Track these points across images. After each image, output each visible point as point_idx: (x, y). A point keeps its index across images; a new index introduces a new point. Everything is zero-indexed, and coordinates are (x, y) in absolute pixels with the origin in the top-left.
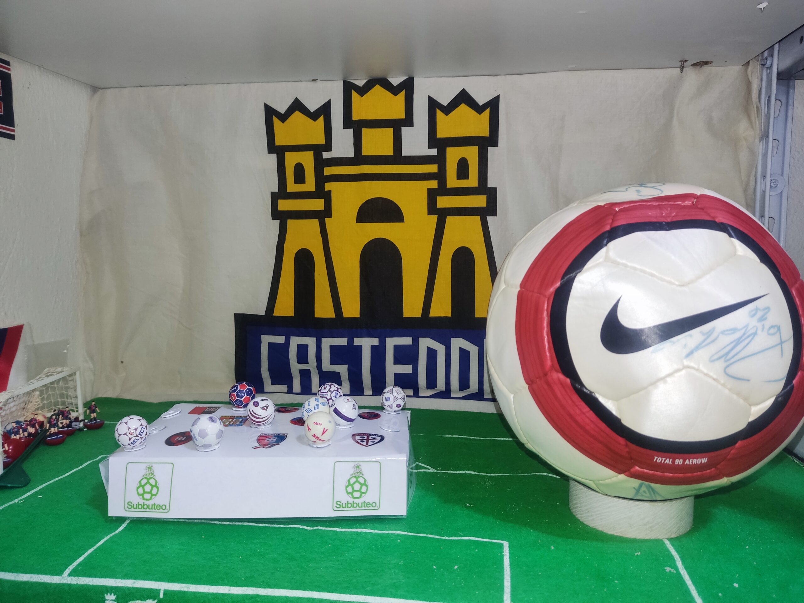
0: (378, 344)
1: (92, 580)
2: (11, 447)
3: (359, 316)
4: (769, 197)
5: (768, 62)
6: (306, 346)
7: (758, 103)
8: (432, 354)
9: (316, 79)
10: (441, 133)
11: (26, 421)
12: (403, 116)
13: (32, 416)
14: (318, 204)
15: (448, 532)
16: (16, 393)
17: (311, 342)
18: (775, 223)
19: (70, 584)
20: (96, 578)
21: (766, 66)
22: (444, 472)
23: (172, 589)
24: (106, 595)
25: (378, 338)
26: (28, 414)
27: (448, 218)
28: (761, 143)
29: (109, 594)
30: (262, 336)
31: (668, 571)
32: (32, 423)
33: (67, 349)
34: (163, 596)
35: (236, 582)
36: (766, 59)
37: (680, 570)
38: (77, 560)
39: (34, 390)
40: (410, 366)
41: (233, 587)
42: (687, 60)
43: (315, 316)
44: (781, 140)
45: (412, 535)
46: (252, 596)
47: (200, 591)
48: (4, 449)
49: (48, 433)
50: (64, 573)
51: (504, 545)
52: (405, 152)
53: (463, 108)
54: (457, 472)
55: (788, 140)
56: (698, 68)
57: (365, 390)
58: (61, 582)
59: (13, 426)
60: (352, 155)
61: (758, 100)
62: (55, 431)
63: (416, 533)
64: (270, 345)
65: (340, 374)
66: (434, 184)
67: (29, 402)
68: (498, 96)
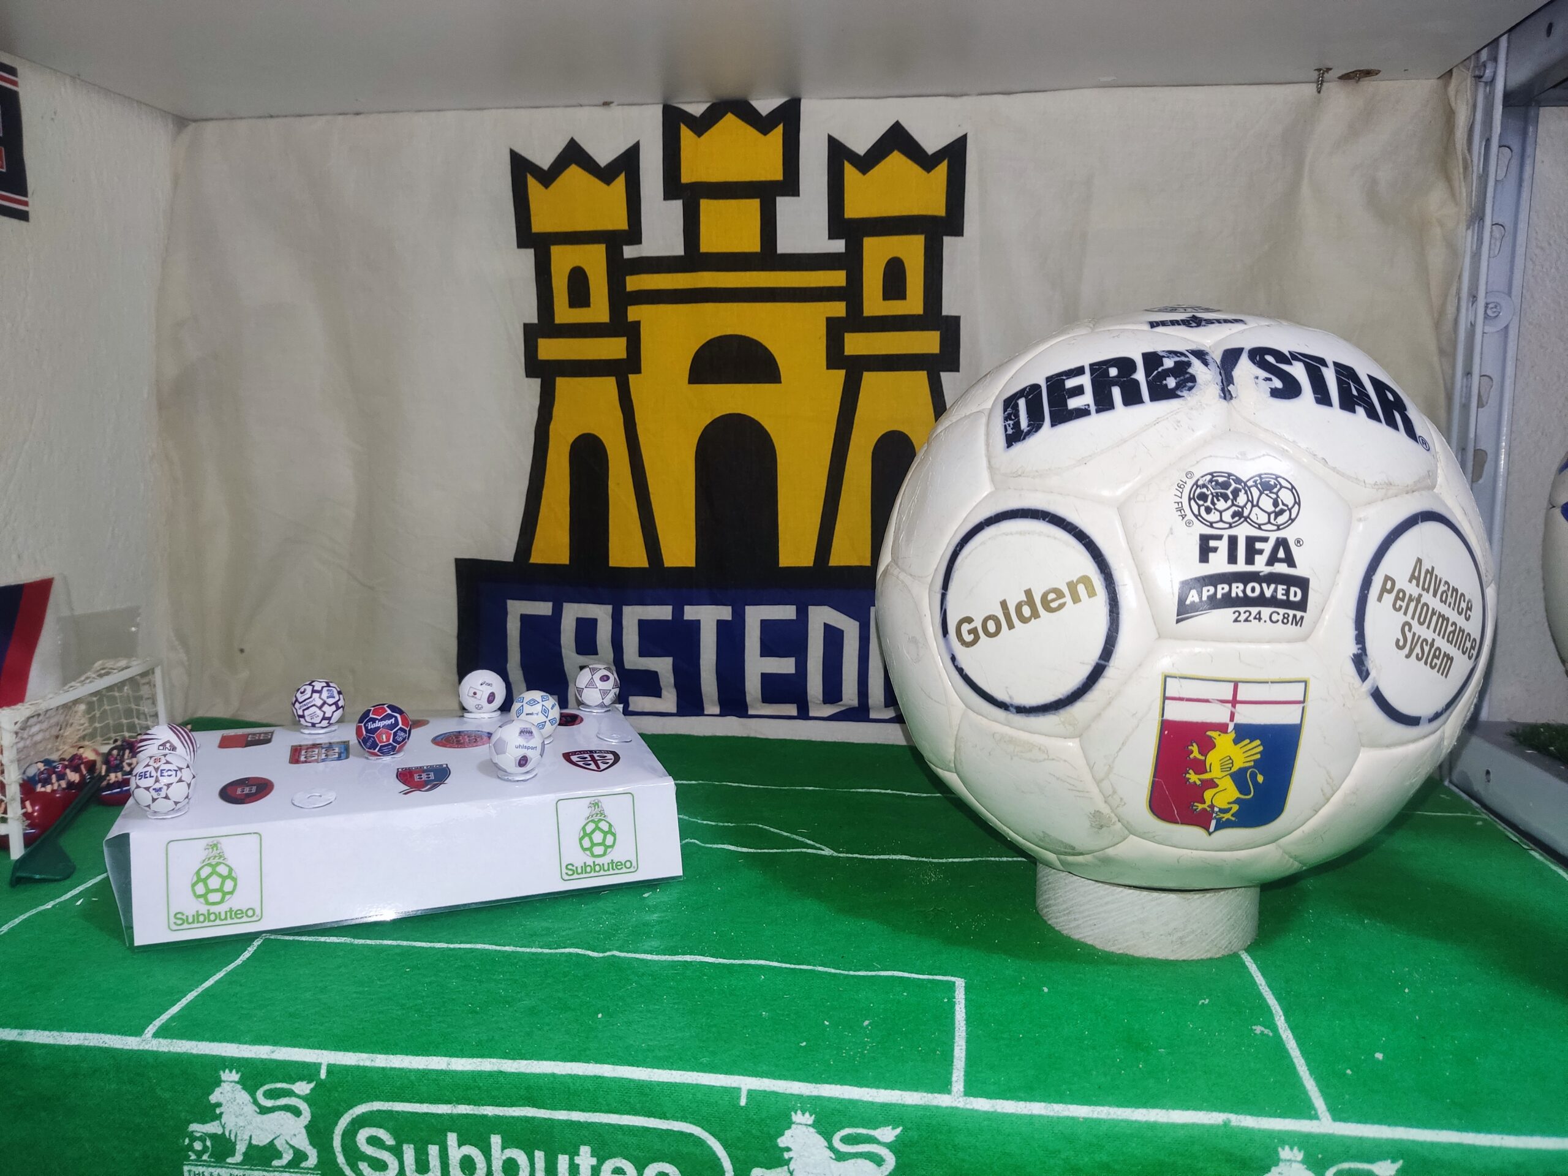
0: (730, 619)
1: (197, 1045)
2: (37, 808)
3: (692, 563)
4: (1483, 336)
5: (1487, 71)
6: (594, 622)
7: (1466, 152)
8: (833, 638)
9: (612, 100)
10: (853, 210)
11: (64, 760)
12: (779, 176)
13: (74, 751)
14: (614, 348)
15: (853, 962)
16: (44, 706)
17: (602, 613)
18: (1492, 387)
19: (157, 1052)
20: (204, 1043)
21: (1484, 79)
22: (851, 855)
23: (344, 1063)
24: (221, 1073)
25: (730, 608)
26: (66, 747)
27: (865, 374)
28: (1470, 232)
29: (227, 1071)
30: (510, 603)
31: (1258, 1032)
32: (75, 763)
33: (137, 625)
34: (327, 1076)
35: (462, 1050)
36: (1484, 65)
37: (1281, 1031)
38: (167, 1010)
39: (76, 702)
40: (791, 661)
41: (456, 1059)
42: (1331, 67)
43: (612, 564)
44: (1509, 226)
45: (786, 968)
46: (491, 1074)
47: (393, 1066)
48: (24, 810)
49: (105, 783)
50: (146, 1031)
51: (957, 983)
52: (785, 245)
53: (896, 160)
54: (876, 857)
55: (1523, 226)
56: (1352, 81)
57: (705, 706)
58: (141, 1048)
59: (39, 769)
60: (680, 251)
61: (1465, 147)
62: (117, 780)
63: (794, 964)
64: (525, 619)
65: (658, 675)
66: (838, 309)
67: (66, 725)
68: (964, 138)
